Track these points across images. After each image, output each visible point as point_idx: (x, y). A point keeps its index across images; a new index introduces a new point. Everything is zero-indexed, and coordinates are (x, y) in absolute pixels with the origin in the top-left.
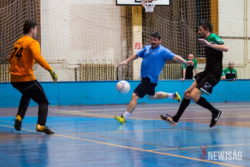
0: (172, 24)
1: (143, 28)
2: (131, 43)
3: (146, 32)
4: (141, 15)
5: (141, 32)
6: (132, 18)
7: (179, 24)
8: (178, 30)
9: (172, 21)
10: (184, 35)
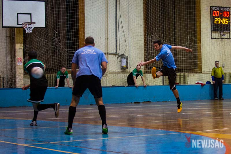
0: (48, 42)
1: (24, 45)
2: (15, 58)
3: (26, 49)
4: (22, 36)
5: (23, 49)
6: (15, 38)
7: (53, 42)
8: (52, 48)
9: (47, 40)
10: (57, 51)
